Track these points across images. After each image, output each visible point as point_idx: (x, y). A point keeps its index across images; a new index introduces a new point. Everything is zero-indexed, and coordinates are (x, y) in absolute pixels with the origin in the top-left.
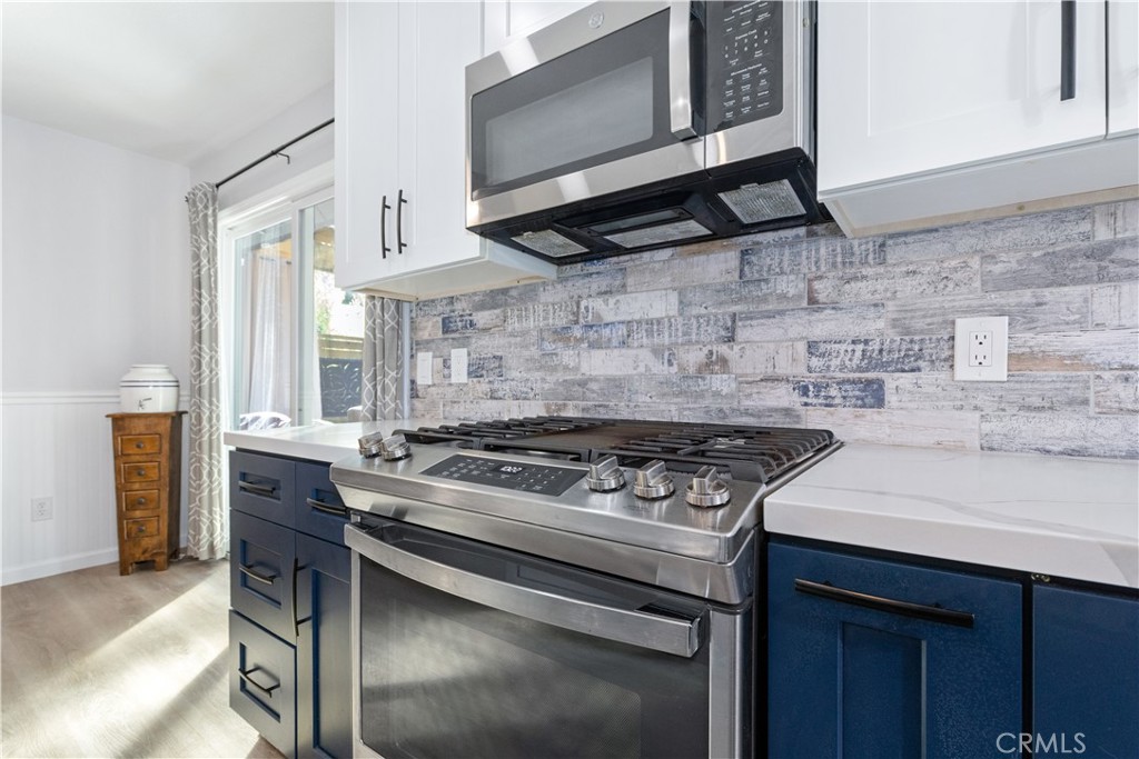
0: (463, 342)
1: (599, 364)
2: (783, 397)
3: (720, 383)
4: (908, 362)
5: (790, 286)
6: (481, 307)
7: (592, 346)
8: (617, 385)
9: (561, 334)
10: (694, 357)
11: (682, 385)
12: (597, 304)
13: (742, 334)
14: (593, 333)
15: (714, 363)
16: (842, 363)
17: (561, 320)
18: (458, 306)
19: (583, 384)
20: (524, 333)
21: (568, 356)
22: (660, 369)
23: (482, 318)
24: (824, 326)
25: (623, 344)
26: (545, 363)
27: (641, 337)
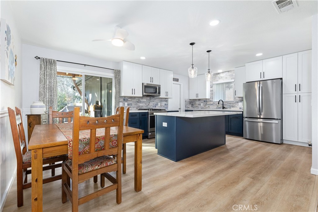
0: (127, 102)
1: (141, 105)
2: (152, 107)
3: (149, 106)
4: (157, 105)
5: (152, 100)
6: (129, 98)
7: (140, 103)
8: (142, 106)
9: (138, 102)
10: (147, 104)
11: (146, 106)
12: (141, 100)
13: (150, 103)
14: (140, 102)
15: (149, 105)
16: (154, 105)
17: (138, 101)
18: (126, 98)
19: (140, 106)
20: (134, 101)
21: (138, 104)
22: (145, 105)
23: (129, 99)
24: (154, 103)
25: (143, 103)
26: (136, 104)
27: (144, 103)
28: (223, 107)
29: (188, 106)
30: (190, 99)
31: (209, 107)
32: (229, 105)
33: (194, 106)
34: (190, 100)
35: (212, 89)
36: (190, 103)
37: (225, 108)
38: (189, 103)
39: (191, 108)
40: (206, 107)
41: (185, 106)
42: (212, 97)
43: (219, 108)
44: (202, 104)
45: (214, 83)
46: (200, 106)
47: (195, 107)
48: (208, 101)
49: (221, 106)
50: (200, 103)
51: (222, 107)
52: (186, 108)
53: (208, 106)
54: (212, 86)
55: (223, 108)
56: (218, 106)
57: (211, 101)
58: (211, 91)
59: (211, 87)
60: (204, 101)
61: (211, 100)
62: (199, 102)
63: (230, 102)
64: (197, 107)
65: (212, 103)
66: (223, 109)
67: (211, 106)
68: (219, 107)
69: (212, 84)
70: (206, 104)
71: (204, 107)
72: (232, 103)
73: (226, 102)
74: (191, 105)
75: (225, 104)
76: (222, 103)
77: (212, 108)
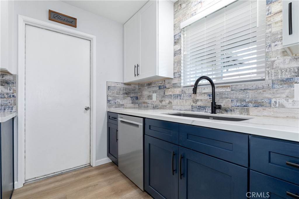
28: (213, 104)
29: (119, 100)
30: (125, 82)
31: (170, 103)
32: (241, 96)
33: (140, 101)
34: (125, 86)
35: (178, 47)
36: (126, 93)
37: (220, 107)
38: (121, 93)
39: (132, 105)
40: (164, 103)
41: (108, 101)
42: (178, 74)
43: (200, 108)
44: (154, 96)
45: (183, 25)
46: (149, 101)
47: (141, 103)
48: (167, 86)
49: (206, 101)
50: (151, 94)
51: (210, 105)
52: (109, 107)
53: (167, 102)
54: (177, 37)
55: (215, 108)
56: (197, 101)
57: (175, 86)
58: (175, 54)
59: (175, 43)
60: (160, 88)
61: (175, 81)
62: (150, 90)
63: (243, 86)
64: (144, 103)
65: (177, 91)
66: (213, 112)
67: (175, 102)
68: (199, 103)
69: (177, 32)
70: (164, 96)
71: (158, 103)
72: (257, 89)
73: (226, 85)
74: (129, 98)
75: (221, 93)
76: (209, 90)
77: (179, 108)
